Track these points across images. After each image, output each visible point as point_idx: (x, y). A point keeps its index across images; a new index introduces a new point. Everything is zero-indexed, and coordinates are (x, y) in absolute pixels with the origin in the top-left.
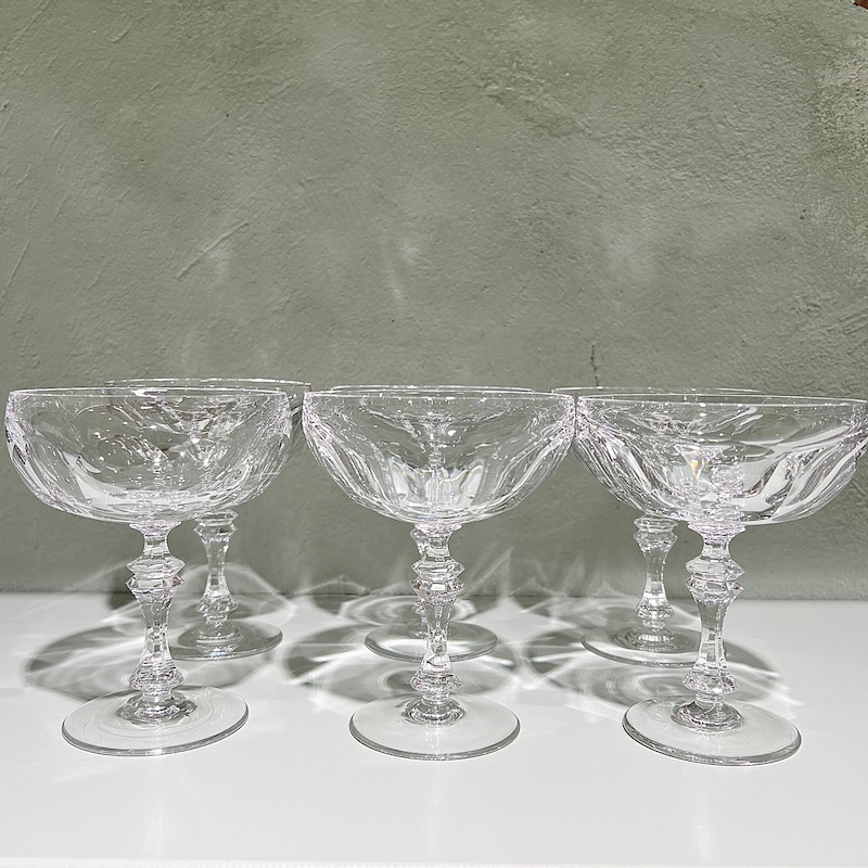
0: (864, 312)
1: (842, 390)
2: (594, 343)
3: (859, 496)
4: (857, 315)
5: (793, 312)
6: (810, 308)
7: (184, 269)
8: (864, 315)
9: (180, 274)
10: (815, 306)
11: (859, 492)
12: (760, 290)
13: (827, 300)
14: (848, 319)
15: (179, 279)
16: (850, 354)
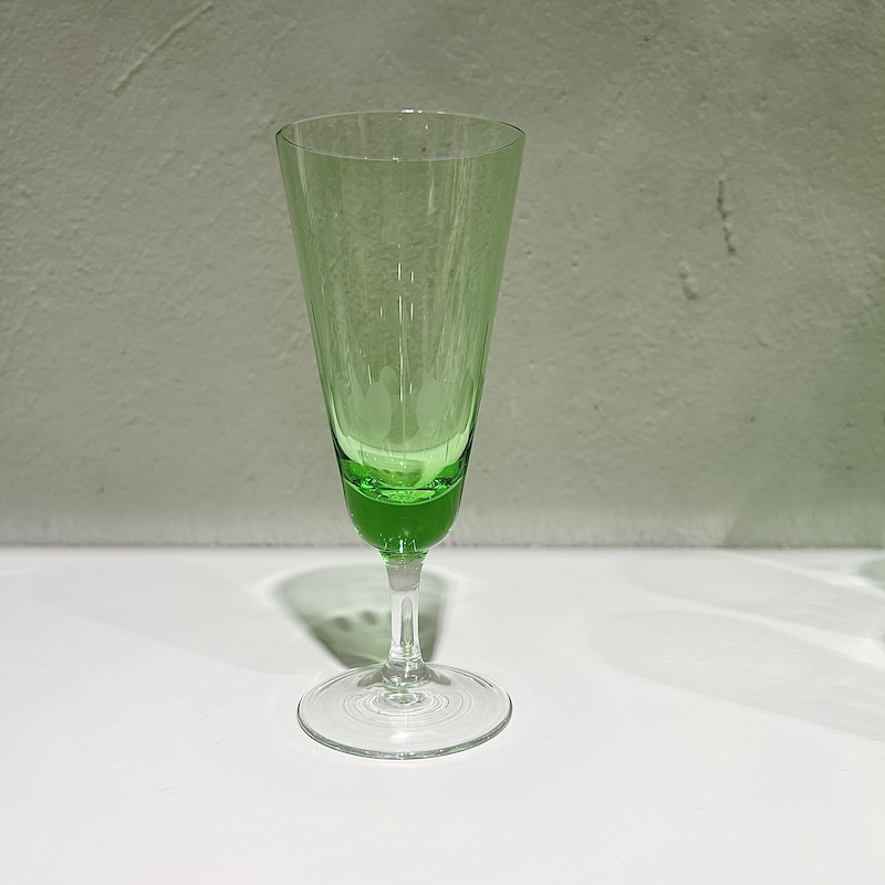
2: (722, 177)
7: (122, 78)
9: (115, 86)
15: (116, 93)
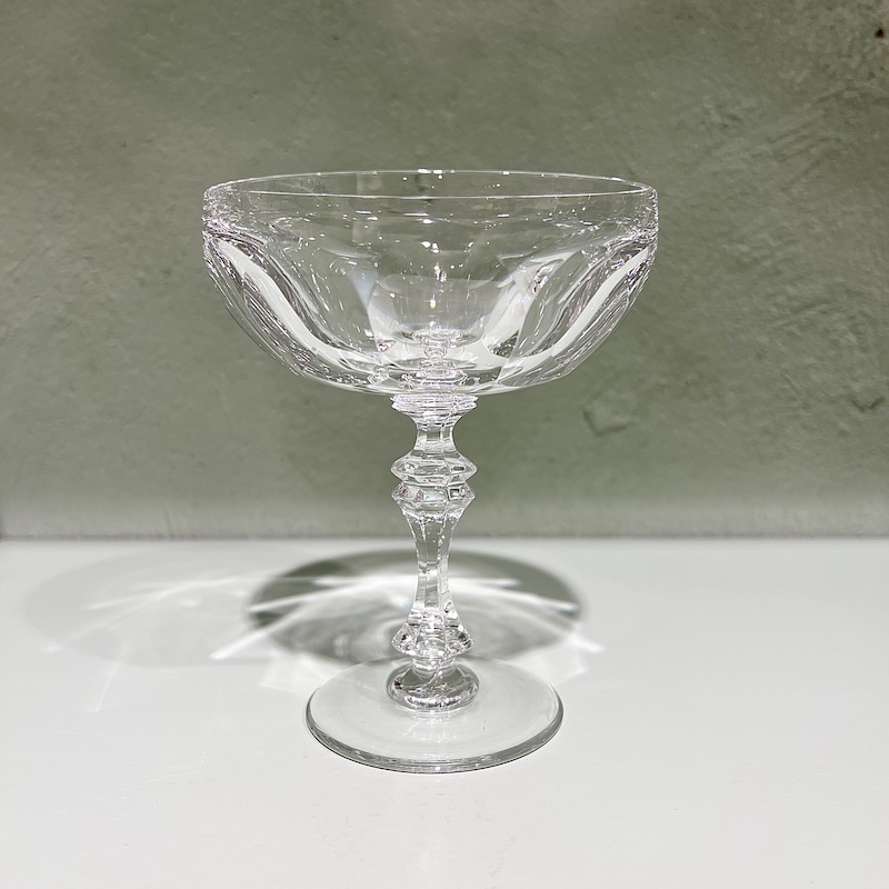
0: (804, 127)
1: (772, 243)
3: (794, 394)
4: (793, 132)
5: (702, 128)
6: (728, 122)
8: (805, 132)
10: (734, 118)
11: (793, 388)
12: (654, 95)
13: (751, 110)
14: (781, 138)
16: (783, 190)
